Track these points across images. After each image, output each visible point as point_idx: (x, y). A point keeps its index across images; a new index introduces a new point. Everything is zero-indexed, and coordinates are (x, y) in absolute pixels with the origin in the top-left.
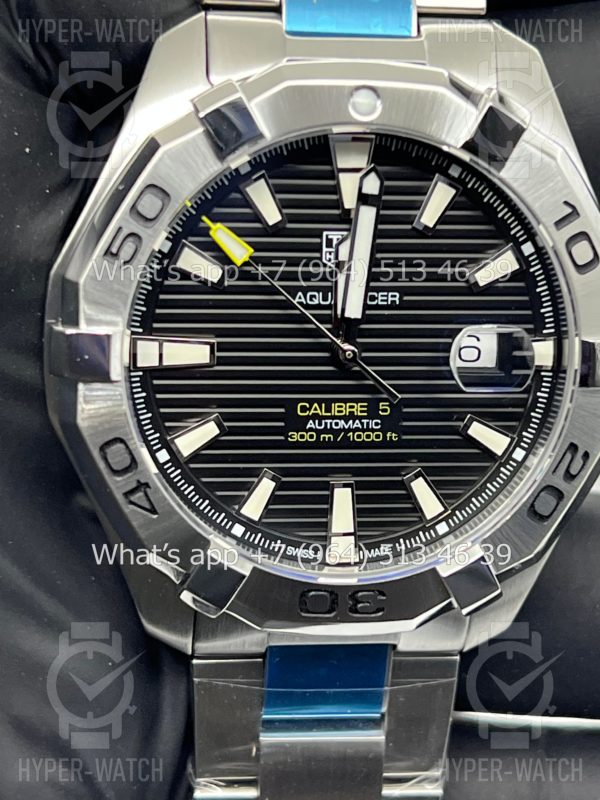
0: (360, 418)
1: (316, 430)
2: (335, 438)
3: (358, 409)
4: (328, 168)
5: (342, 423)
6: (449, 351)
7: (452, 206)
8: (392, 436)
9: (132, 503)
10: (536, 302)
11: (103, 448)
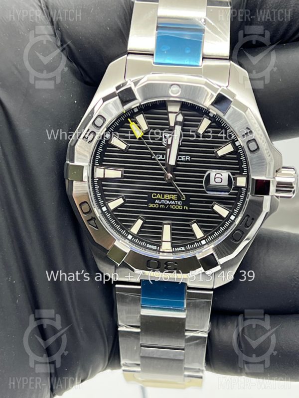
0: (174, 200)
1: (158, 204)
2: (165, 207)
3: (174, 197)
4: (166, 111)
5: (168, 202)
6: (203, 178)
7: (209, 127)
8: (186, 208)
9: (89, 224)
10: (240, 163)
11: (80, 205)
